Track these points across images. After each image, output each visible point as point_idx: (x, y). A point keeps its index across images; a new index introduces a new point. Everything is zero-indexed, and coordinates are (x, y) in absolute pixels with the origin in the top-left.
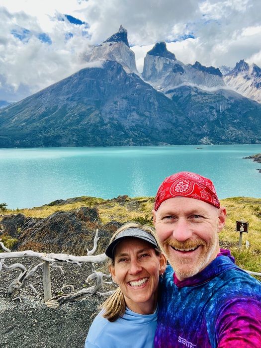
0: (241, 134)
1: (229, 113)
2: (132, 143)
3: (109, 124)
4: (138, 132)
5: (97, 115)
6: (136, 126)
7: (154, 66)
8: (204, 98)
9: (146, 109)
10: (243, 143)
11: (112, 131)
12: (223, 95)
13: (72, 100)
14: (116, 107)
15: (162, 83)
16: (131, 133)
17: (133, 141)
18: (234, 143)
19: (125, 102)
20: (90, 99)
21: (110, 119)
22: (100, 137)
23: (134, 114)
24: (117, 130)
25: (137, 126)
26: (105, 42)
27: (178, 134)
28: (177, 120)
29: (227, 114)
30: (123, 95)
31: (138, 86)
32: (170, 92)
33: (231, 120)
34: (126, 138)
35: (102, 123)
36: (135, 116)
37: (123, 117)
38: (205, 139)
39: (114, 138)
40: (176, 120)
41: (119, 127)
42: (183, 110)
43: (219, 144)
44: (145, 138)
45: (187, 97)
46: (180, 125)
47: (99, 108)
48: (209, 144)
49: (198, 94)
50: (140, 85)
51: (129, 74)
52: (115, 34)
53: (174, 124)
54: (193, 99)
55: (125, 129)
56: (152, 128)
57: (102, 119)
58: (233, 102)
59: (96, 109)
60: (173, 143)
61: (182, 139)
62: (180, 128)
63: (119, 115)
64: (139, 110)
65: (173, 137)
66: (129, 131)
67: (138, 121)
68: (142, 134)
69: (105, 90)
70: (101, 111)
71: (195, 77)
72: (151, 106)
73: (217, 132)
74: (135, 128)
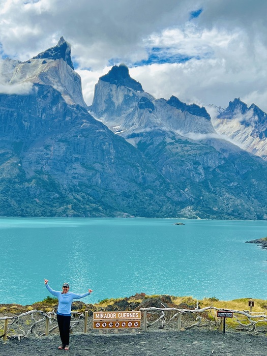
0: (241, 204)
1: (223, 171)
2: (71, 212)
3: (34, 180)
4: (83, 194)
5: (14, 165)
6: (80, 185)
7: (110, 98)
8: (185, 148)
9: (97, 159)
10: (245, 219)
11: (38, 191)
12: (212, 145)
14: (47, 154)
15: (122, 122)
16: (70, 196)
17: (73, 209)
18: (232, 217)
19: (63, 147)
20: (4, 138)
21: (36, 172)
22: (17, 201)
23: (77, 165)
24: (48, 191)
26: (36, 58)
27: (147, 200)
28: (144, 178)
29: (219, 174)
30: (59, 136)
31: (86, 124)
32: (133, 136)
33: (225, 182)
34: (61, 204)
35: (22, 178)
36: (79, 169)
37: (58, 170)
38: (188, 210)
39: (41, 203)
41: (52, 186)
42: (153, 163)
43: (209, 218)
44: (94, 205)
45: (159, 145)
46: (149, 187)
47: (19, 154)
48: (194, 218)
49: (176, 141)
50: (88, 123)
51: (70, 106)
52: (52, 48)
53: (140, 184)
54: (169, 149)
55: (61, 189)
56: (105, 189)
57: (23, 172)
58: (227, 157)
59: (13, 156)
60: (139, 214)
61: (152, 208)
62: (150, 191)
63: (51, 167)
64: (85, 160)
65: (138, 204)
66: (68, 192)
67: (83, 177)
68: (88, 198)
69: (30, 127)
70: (23, 158)
71: (170, 117)
72: (104, 155)
73: (206, 200)
74: (78, 188)
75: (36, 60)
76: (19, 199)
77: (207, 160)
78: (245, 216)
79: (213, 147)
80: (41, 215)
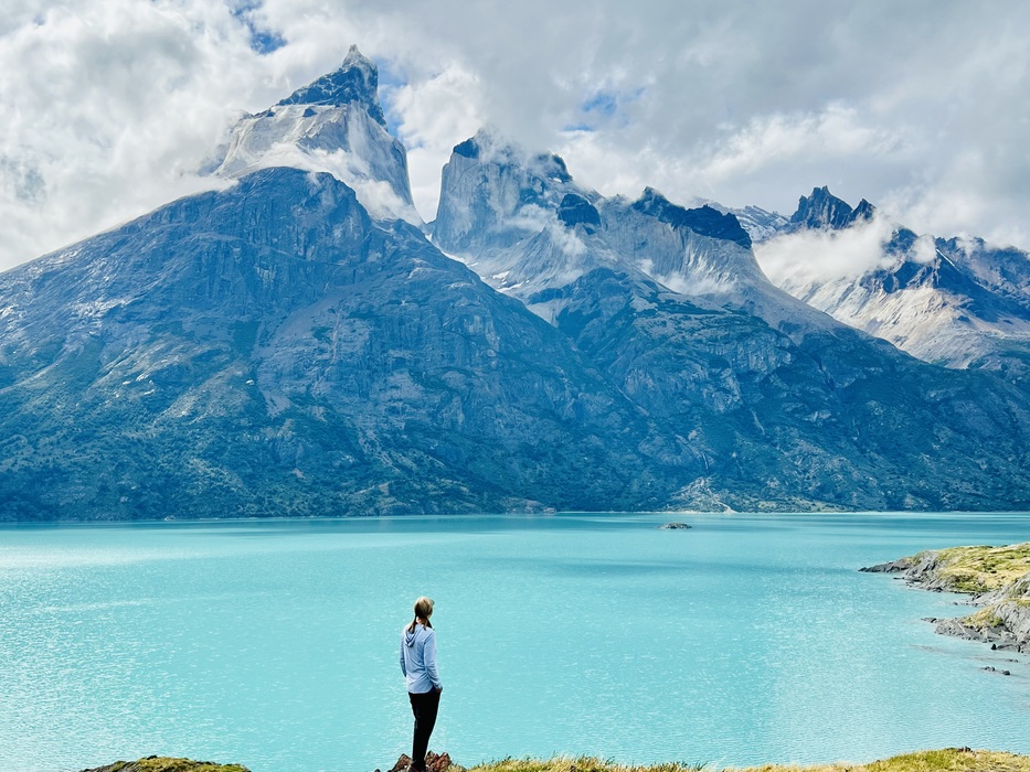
0: (847, 473)
1: (789, 382)
2: (386, 502)
3: (288, 422)
4: (419, 454)
5: (236, 382)
6: (409, 429)
7: (483, 200)
8: (686, 324)
9: (452, 359)
10: (856, 508)
11: (300, 450)
12: (757, 313)
13: (129, 317)
14: (322, 351)
15: (515, 261)
16: (385, 460)
17: (392, 493)
18: (820, 504)
19: (364, 330)
20: (210, 314)
21: (294, 397)
22: (245, 477)
23: (402, 378)
24: (327, 447)
25: (411, 428)
26: (287, 102)
27: (587, 465)
28: (578, 406)
29: (780, 390)
30: (353, 304)
31: (420, 269)
32: (546, 296)
33: (796, 411)
34: (361, 482)
35: (256, 412)
36: (405, 387)
37: (349, 392)
38: (699, 488)
39: (308, 480)
40: (575, 405)
41: (336, 434)
42: (602, 367)
43: (756, 510)
44: (448, 482)
45: (616, 317)
46: (593, 429)
47: (248, 353)
48: (717, 509)
49: (662, 307)
50: (427, 266)
51: (380, 224)
52: (329, 76)
53: (567, 424)
54: (643, 328)
55: (361, 441)
56: (475, 439)
57: (261, 399)
58: (798, 343)
59: (233, 358)
60: (567, 504)
61: (603, 487)
62: (595, 440)
63: (333, 384)
64: (422, 364)
65: (564, 476)
66: (379, 449)
67: (417, 407)
68: (432, 462)
69: (277, 282)
70: (259, 363)
71: (644, 244)
72: (470, 348)
73: (747, 461)
74: (405, 437)
75: (287, 107)
76: (250, 471)
77: (746, 355)
78: (855, 501)
79: (760, 320)
80: (307, 511)
